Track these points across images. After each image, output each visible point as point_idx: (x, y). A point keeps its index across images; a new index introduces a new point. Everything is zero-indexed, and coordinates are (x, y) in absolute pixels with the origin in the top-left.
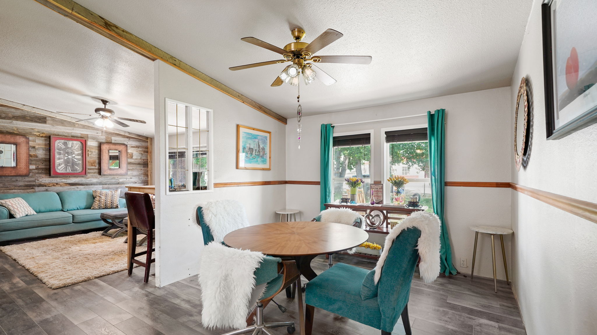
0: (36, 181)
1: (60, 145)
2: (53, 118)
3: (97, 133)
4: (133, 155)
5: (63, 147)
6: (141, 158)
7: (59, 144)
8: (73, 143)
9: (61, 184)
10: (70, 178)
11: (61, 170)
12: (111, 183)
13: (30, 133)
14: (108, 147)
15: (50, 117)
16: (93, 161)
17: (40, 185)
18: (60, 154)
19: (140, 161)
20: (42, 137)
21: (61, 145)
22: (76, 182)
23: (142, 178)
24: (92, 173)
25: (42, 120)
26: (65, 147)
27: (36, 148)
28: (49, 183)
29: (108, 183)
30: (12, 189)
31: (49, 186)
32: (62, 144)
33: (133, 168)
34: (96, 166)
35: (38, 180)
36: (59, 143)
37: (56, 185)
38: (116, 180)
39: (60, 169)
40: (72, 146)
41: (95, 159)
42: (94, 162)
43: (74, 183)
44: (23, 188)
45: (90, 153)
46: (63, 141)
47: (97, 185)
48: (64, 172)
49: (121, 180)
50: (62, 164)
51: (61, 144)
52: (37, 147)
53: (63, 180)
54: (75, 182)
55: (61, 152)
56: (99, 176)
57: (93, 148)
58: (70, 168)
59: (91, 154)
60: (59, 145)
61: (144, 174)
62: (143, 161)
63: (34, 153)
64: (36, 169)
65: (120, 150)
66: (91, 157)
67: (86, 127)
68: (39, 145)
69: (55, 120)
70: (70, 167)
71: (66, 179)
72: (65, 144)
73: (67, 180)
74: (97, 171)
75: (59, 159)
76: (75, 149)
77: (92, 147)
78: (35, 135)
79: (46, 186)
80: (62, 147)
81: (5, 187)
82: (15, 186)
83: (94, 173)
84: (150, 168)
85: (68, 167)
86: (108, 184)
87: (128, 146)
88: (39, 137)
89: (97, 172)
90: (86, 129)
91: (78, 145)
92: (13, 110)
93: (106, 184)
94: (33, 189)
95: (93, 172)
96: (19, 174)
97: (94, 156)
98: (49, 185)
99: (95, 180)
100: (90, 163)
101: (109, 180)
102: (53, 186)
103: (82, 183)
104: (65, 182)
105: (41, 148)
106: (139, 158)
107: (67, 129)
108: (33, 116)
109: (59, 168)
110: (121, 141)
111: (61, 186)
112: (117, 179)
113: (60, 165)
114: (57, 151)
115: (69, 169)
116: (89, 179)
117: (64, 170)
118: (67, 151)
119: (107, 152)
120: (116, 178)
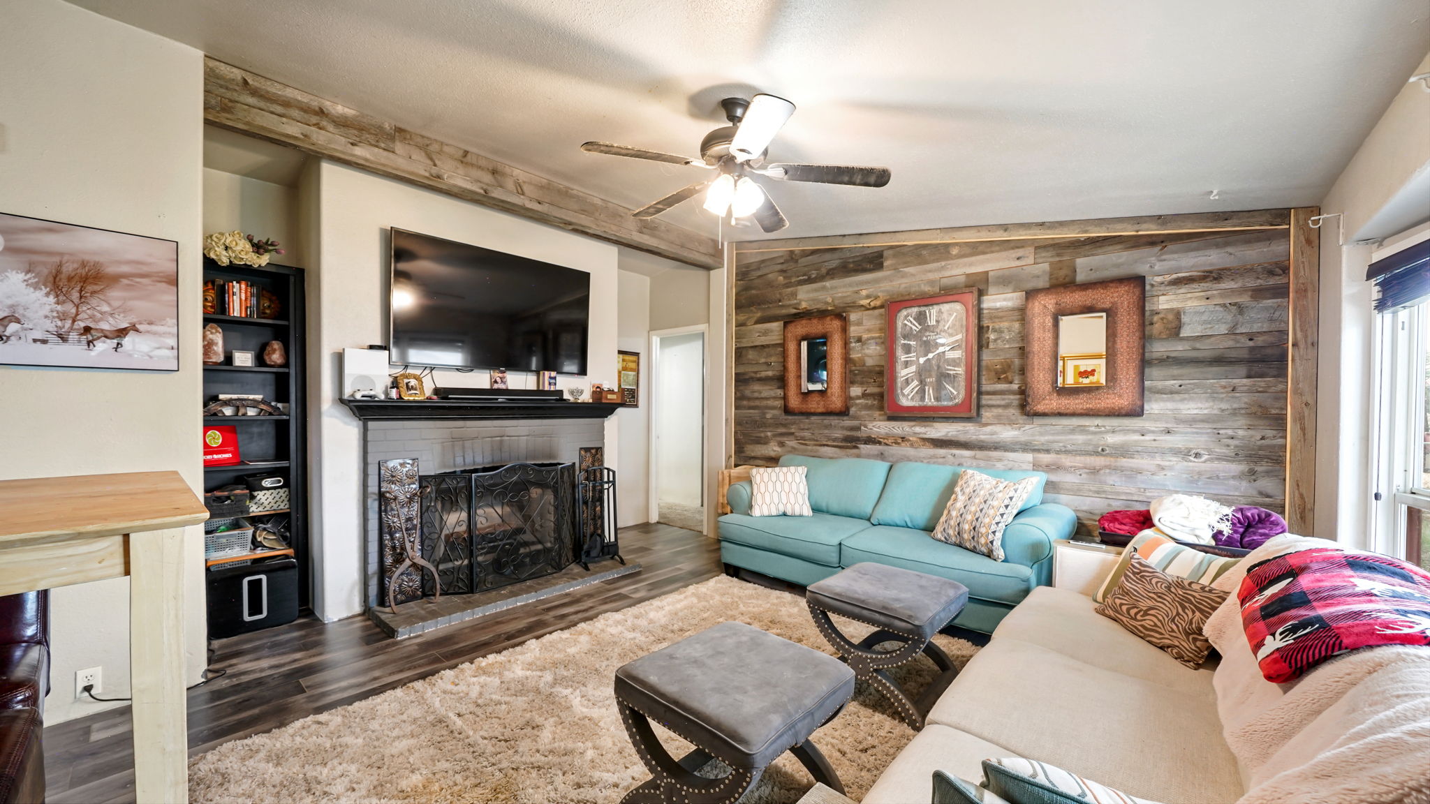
0: (862, 428)
1: (909, 324)
2: (898, 249)
3: (1018, 259)
4: (1185, 319)
5: (916, 327)
6: (1234, 327)
7: (906, 322)
8: (940, 312)
9: (911, 439)
10: (935, 424)
11: (910, 397)
12: (1069, 447)
13: (853, 303)
14: (1053, 301)
15: (891, 247)
16: (1002, 364)
17: (870, 440)
18: (908, 349)
19: (1230, 343)
20: (875, 308)
21: (911, 322)
22: (950, 434)
23: (1241, 433)
24: (999, 406)
25: (873, 261)
26: (920, 327)
27: (863, 339)
28: (887, 434)
29: (1056, 446)
30: (824, 445)
31: (887, 444)
32: (914, 319)
33: (1180, 382)
34: (1011, 383)
35: (866, 427)
36: (906, 317)
37: (900, 441)
38: (1090, 437)
39: (908, 395)
40: (938, 321)
41: (1008, 356)
42: (1007, 368)
43: (944, 438)
44: (840, 444)
45: (992, 336)
46: (915, 310)
47: (1014, 450)
48: (917, 405)
49: (1111, 439)
50: (913, 381)
51: (912, 319)
52: (865, 336)
53: (918, 429)
54: (946, 435)
55: (911, 343)
56: (1021, 419)
57: (1001, 317)
58: (931, 391)
59: (995, 340)
60: (906, 325)
61: (1252, 415)
62: (1251, 344)
63: (860, 355)
64: (864, 395)
65: (1107, 305)
66: (996, 350)
67: (981, 248)
68: (869, 331)
69: (903, 254)
70: (933, 389)
71: (925, 426)
72: (921, 318)
73: (928, 429)
74: (1015, 399)
75: (907, 364)
76: (946, 328)
77: (1001, 314)
78: (862, 306)
79: (880, 443)
80: (914, 328)
81: (815, 440)
82: (829, 439)
83: (1006, 407)
84: (1296, 382)
85: (927, 388)
86: (1058, 452)
87: (1149, 280)
88: (868, 309)
89: (1016, 403)
90: (984, 253)
91: (955, 314)
92: (828, 256)
93: (1048, 451)
94: (857, 448)
95: (1003, 403)
96: (829, 410)
97: (1007, 346)
98: (886, 441)
99: (1007, 434)
100: (993, 373)
101: (1058, 434)
102: (895, 443)
103: (968, 441)
104: (921, 436)
105: (873, 338)
106: (1223, 329)
107: (930, 271)
108: (860, 258)
109: (906, 391)
110: (1118, 266)
111: (912, 445)
112: (1095, 433)
113: (907, 382)
114: (902, 342)
115: (929, 394)
116: (988, 429)
117: (918, 398)
118: (925, 339)
119: (1049, 322)
120: (1093, 429)
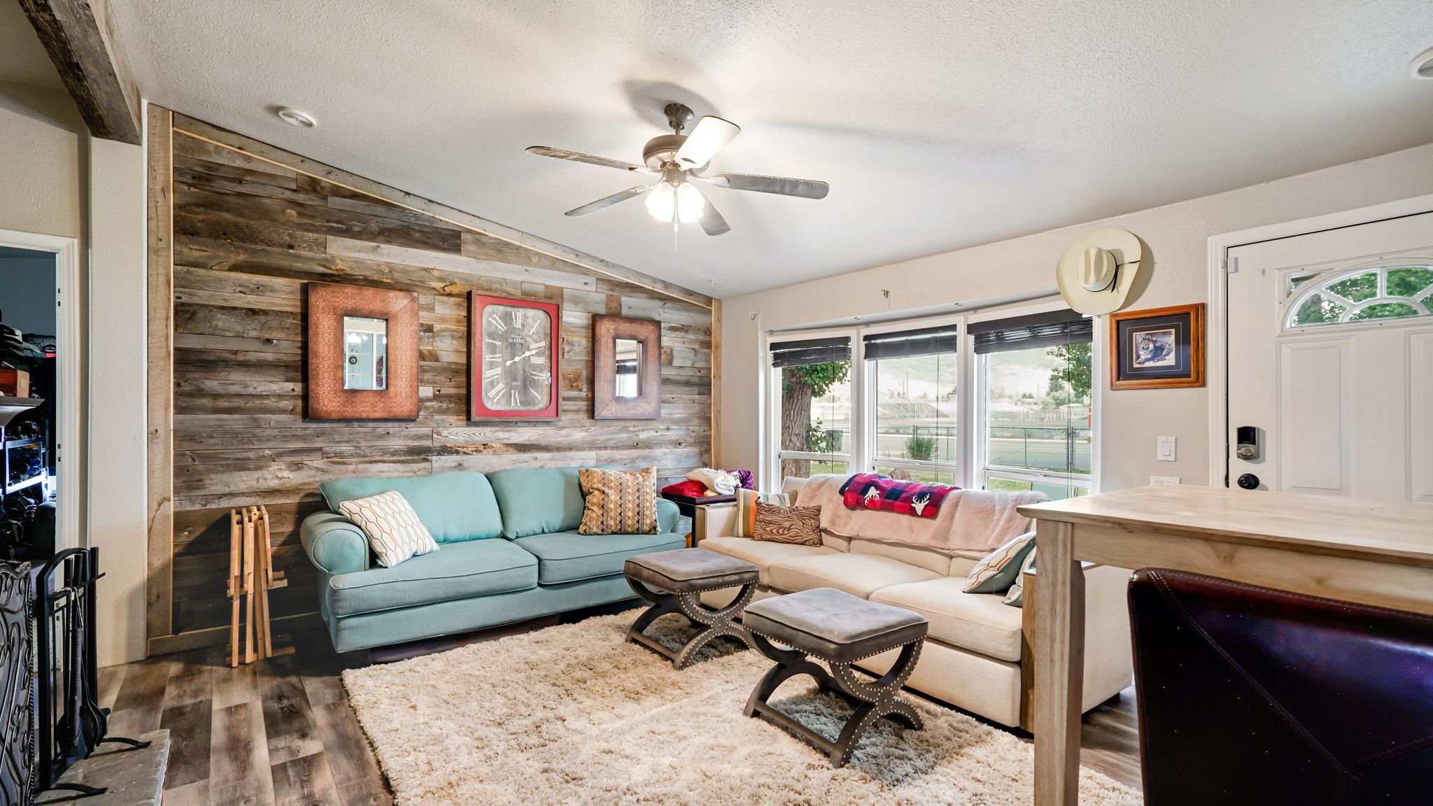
0: (435, 436)
1: (494, 322)
2: (477, 236)
3: (585, 284)
4: (675, 354)
5: (502, 327)
6: (693, 364)
7: (490, 319)
8: (525, 316)
9: (494, 445)
10: (518, 429)
11: (495, 401)
12: (619, 444)
13: (422, 282)
14: (613, 327)
15: (470, 231)
16: (574, 373)
17: (445, 450)
18: (493, 349)
19: (692, 373)
20: (450, 295)
21: (497, 321)
22: (532, 439)
23: (696, 428)
24: (572, 411)
25: (450, 240)
26: (506, 328)
27: (435, 330)
28: (466, 441)
29: (611, 443)
30: (377, 462)
31: (465, 453)
32: (500, 318)
33: (673, 396)
34: (581, 390)
35: (439, 434)
36: (492, 313)
37: (481, 448)
38: (630, 435)
39: (494, 398)
40: (523, 325)
41: (578, 367)
42: (577, 378)
43: (527, 443)
44: (403, 458)
45: (567, 348)
46: (501, 308)
47: (582, 449)
48: (503, 409)
49: (643, 436)
50: (498, 383)
51: (497, 318)
52: (437, 327)
53: (501, 435)
54: (528, 440)
55: (497, 343)
56: (589, 422)
57: (573, 332)
58: (517, 395)
59: (569, 352)
60: (491, 323)
61: (700, 418)
62: (699, 374)
63: (431, 348)
64: (436, 397)
65: (642, 337)
66: (570, 361)
67: (558, 264)
68: (443, 320)
69: (484, 244)
70: (519, 393)
71: (509, 431)
72: (507, 319)
73: (511, 434)
74: (583, 405)
75: (492, 365)
76: (531, 333)
77: (573, 329)
78: (434, 289)
79: (457, 452)
80: (499, 327)
81: (360, 456)
82: (384, 451)
83: (578, 411)
84: (715, 399)
85: (513, 391)
86: (612, 448)
87: (663, 325)
88: (442, 295)
89: (584, 408)
90: (559, 270)
91: (539, 321)
92: (380, 210)
93: (606, 448)
94: (427, 460)
95: (575, 408)
96: (392, 415)
97: (577, 358)
98: (465, 450)
99: (578, 436)
100: (568, 381)
101: (614, 433)
102: (476, 451)
103: (548, 444)
104: (505, 442)
105: (448, 330)
106: (689, 364)
107: (512, 271)
108: (429, 230)
109: (491, 394)
110: (644, 309)
111: (495, 453)
112: (633, 432)
113: (492, 384)
114: (487, 340)
115: (515, 399)
116: (564, 432)
117: (504, 401)
118: (511, 341)
119: (610, 341)
120: (632, 429)
